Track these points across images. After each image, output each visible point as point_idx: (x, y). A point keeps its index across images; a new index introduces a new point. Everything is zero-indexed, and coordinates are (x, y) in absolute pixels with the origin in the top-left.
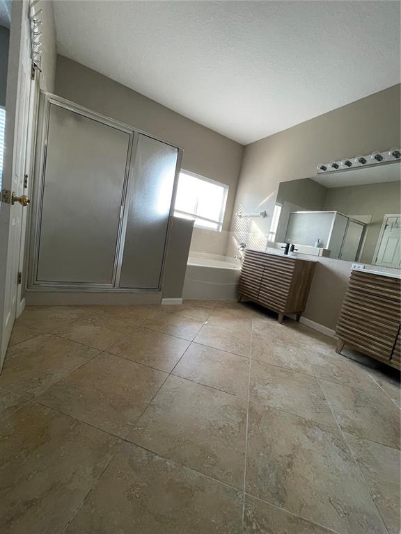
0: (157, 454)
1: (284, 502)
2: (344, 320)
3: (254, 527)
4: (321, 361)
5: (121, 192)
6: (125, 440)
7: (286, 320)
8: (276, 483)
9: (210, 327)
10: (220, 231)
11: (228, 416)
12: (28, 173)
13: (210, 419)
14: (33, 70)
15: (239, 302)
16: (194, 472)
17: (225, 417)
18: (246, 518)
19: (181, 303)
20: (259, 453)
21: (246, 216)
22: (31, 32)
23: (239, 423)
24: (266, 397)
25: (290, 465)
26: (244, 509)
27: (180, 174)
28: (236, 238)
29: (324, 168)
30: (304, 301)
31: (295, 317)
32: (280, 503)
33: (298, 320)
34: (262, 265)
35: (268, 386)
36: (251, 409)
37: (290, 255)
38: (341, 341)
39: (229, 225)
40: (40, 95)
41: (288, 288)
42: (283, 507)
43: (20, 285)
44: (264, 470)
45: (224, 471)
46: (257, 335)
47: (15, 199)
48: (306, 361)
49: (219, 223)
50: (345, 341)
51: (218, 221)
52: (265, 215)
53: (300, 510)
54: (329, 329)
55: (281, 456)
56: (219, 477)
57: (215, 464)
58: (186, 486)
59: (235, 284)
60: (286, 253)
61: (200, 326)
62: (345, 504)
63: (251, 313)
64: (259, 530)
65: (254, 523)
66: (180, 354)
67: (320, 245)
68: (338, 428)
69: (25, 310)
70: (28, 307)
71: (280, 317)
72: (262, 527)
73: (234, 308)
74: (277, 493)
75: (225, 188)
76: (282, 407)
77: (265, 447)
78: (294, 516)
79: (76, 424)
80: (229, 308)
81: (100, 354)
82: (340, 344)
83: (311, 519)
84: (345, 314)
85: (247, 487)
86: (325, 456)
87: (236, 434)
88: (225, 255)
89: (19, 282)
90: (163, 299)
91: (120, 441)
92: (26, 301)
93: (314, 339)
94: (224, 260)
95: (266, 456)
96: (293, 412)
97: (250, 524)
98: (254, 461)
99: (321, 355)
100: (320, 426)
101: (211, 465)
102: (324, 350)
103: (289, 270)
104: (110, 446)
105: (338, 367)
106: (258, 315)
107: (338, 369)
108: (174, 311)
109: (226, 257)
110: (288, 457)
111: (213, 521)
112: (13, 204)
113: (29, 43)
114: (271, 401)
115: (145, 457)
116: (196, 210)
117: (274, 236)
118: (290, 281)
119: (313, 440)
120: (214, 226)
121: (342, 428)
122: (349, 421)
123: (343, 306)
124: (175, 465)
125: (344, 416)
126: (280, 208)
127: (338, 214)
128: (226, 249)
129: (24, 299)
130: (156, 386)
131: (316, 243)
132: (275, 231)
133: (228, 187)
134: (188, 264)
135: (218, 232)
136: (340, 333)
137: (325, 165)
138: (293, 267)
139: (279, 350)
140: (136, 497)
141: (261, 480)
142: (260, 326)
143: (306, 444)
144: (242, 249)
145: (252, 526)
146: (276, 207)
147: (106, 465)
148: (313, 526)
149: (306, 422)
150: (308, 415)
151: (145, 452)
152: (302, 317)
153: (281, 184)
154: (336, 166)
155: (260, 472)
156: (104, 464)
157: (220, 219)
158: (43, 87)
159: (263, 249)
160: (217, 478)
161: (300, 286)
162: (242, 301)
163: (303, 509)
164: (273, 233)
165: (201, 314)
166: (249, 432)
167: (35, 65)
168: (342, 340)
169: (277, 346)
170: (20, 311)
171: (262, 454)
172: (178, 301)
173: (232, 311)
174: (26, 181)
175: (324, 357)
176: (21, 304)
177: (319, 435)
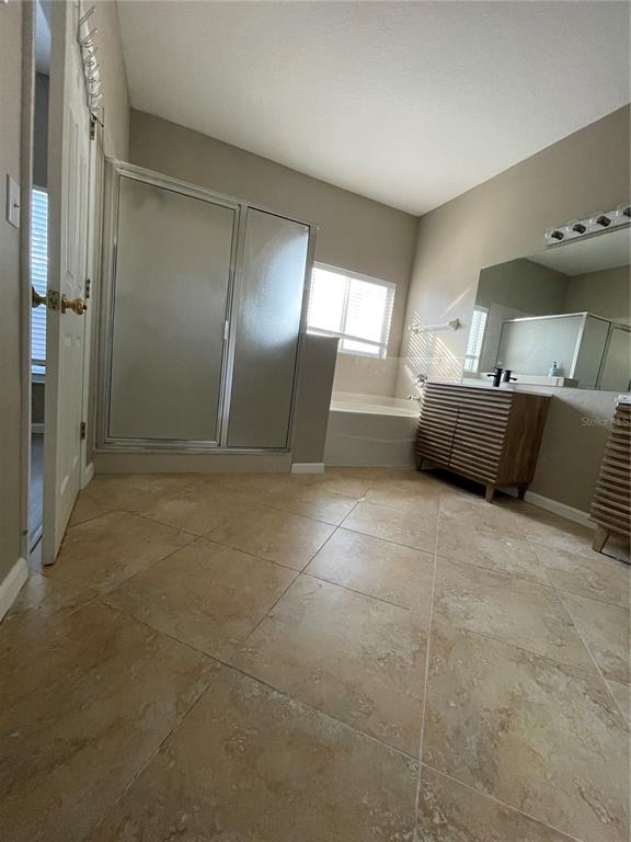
0: (274, 689)
1: (492, 784)
2: (605, 492)
3: (437, 820)
4: (563, 562)
5: (224, 300)
6: (226, 665)
7: (500, 497)
8: (478, 752)
9: (368, 505)
10: (384, 357)
11: (395, 640)
12: (90, 277)
13: (363, 643)
14: (92, 125)
15: (419, 469)
16: (336, 721)
17: (391, 640)
18: (422, 804)
19: (322, 472)
20: (448, 703)
21: (426, 330)
22: (84, 64)
23: (414, 653)
24: (462, 615)
25: (503, 727)
26: (418, 788)
27: (314, 269)
28: (410, 366)
29: (557, 235)
30: (532, 464)
31: (514, 492)
32: (485, 785)
33: (521, 497)
34: (455, 407)
35: (466, 598)
36: (434, 632)
37: (503, 386)
38: (601, 530)
39: (398, 347)
40: (106, 164)
41: (501, 442)
42: (490, 794)
43: (85, 441)
44: (458, 732)
45: (385, 724)
46: (448, 519)
47: (65, 306)
48: (537, 562)
49: (381, 345)
50: (610, 530)
51: (378, 341)
52: (457, 325)
53: (522, 802)
54: (579, 511)
55: (488, 710)
56: (377, 733)
57: (371, 712)
58: (321, 741)
59: (409, 440)
60: (497, 384)
61: (353, 504)
62: (611, 801)
63: (438, 487)
64: (445, 824)
65: (437, 814)
66: (318, 544)
67: (558, 373)
68: (597, 673)
69: (93, 479)
70: (96, 475)
71: (489, 493)
72: (452, 821)
73: (411, 478)
74: (481, 769)
75: (389, 288)
76: (490, 631)
77: (458, 695)
78: (511, 810)
79: (155, 637)
80: (402, 478)
81: (195, 541)
82: (600, 535)
83: (544, 819)
84: (606, 481)
85: (425, 754)
86: (572, 718)
87: (408, 670)
88: (393, 396)
89: (83, 436)
90: (295, 465)
91: (219, 665)
92: (95, 466)
93: (552, 528)
94: (392, 404)
95: (460, 708)
96: (511, 642)
97: (429, 814)
98: (439, 713)
99: (564, 553)
100: (562, 667)
101: (364, 713)
102: (568, 545)
103: (503, 412)
104: (204, 671)
105: (597, 573)
106: (451, 489)
107: (596, 578)
108: (311, 482)
109: (396, 400)
110: (501, 712)
111: (365, 802)
112: (64, 312)
113: (82, 82)
114: (471, 622)
115: (256, 692)
116: (343, 326)
117: (476, 362)
118: (504, 430)
119: (549, 688)
120: (375, 350)
121: (605, 673)
122: (619, 662)
123: (602, 467)
124: (303, 707)
125: (607, 654)
126: (485, 315)
127: (588, 316)
128: (395, 386)
129: (91, 465)
130: (277, 590)
131: (551, 370)
132: (478, 354)
133: (395, 285)
134: (331, 409)
135: (381, 360)
136: (599, 516)
137: (560, 230)
138: (507, 407)
139: (488, 545)
140: (240, 751)
141: (452, 745)
142: (454, 506)
143: (536, 695)
144: (420, 384)
145: (433, 817)
146: (476, 313)
147: (196, 698)
148: (547, 832)
149: (535, 658)
150: (539, 648)
151: (257, 684)
152: (528, 493)
153: (482, 271)
154: (580, 229)
155: (450, 734)
156: (193, 697)
157: (383, 338)
158: (109, 152)
159: (456, 381)
160: (373, 735)
161: (523, 439)
162: (423, 468)
163: (528, 800)
164: (473, 357)
165: (355, 487)
166: (430, 668)
167: (95, 118)
168: (605, 528)
169: (484, 536)
170: (85, 481)
171: (452, 704)
172: (318, 467)
173: (407, 484)
174: (88, 289)
175: (570, 556)
176: (88, 471)
177: (560, 681)
